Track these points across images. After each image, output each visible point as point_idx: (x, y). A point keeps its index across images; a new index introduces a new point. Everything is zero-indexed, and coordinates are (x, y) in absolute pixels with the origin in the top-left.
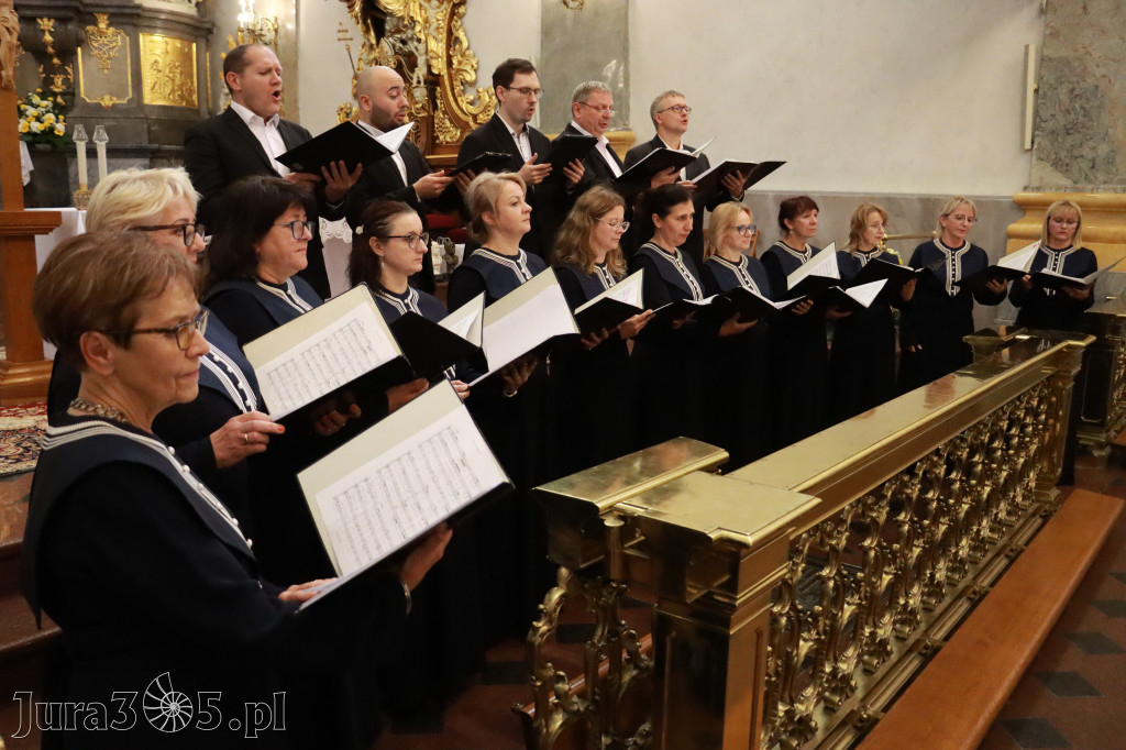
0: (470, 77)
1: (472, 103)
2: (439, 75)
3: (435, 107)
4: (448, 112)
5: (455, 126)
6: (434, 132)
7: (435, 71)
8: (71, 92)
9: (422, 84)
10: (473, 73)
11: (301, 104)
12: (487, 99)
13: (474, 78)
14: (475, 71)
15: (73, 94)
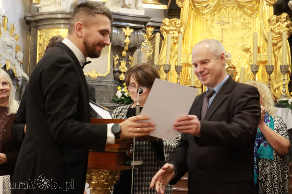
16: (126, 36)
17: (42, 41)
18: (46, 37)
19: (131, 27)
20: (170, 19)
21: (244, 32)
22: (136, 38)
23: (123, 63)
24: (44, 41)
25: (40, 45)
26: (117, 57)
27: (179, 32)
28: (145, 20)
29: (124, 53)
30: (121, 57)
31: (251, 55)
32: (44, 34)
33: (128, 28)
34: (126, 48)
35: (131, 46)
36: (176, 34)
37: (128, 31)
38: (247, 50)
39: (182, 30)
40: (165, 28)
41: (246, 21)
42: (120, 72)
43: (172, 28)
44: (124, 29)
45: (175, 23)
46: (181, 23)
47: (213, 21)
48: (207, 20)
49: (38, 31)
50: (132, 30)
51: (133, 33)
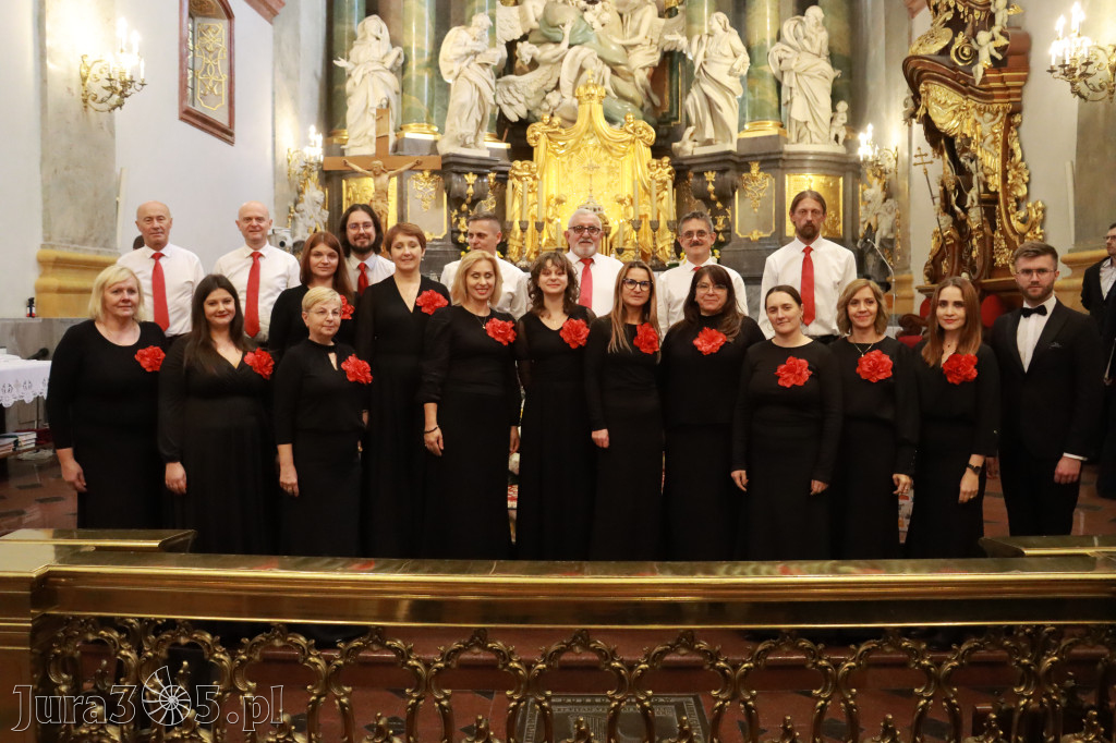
0: (1022, 192)
1: (1023, 221)
2: (996, 193)
3: (994, 228)
4: (1003, 232)
5: (1008, 248)
6: (993, 254)
7: (992, 189)
8: (728, 231)
9: (976, 204)
10: (1024, 187)
11: (911, 230)
12: (1034, 215)
13: (1025, 191)
14: (1027, 184)
15: (730, 231)
16: (468, 185)
17: (350, 195)
18: (357, 187)
19: (474, 173)
20: (521, 160)
21: (611, 177)
22: (480, 187)
23: (463, 221)
24: (354, 193)
25: (348, 199)
26: (456, 212)
27: (534, 178)
28: (493, 163)
29: (464, 207)
30: (461, 213)
31: (627, 207)
32: (353, 183)
33: (471, 174)
34: (469, 200)
35: (475, 198)
36: (530, 179)
37: (471, 178)
38: (621, 202)
39: (538, 176)
40: (517, 173)
41: (613, 165)
42: (459, 232)
43: (525, 173)
44: (466, 176)
45: (530, 168)
46: (537, 168)
47: (570, 163)
48: (563, 163)
49: (344, 182)
50: (475, 177)
51: (477, 181)
